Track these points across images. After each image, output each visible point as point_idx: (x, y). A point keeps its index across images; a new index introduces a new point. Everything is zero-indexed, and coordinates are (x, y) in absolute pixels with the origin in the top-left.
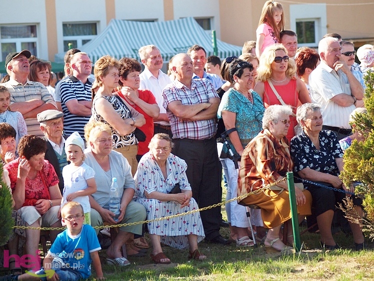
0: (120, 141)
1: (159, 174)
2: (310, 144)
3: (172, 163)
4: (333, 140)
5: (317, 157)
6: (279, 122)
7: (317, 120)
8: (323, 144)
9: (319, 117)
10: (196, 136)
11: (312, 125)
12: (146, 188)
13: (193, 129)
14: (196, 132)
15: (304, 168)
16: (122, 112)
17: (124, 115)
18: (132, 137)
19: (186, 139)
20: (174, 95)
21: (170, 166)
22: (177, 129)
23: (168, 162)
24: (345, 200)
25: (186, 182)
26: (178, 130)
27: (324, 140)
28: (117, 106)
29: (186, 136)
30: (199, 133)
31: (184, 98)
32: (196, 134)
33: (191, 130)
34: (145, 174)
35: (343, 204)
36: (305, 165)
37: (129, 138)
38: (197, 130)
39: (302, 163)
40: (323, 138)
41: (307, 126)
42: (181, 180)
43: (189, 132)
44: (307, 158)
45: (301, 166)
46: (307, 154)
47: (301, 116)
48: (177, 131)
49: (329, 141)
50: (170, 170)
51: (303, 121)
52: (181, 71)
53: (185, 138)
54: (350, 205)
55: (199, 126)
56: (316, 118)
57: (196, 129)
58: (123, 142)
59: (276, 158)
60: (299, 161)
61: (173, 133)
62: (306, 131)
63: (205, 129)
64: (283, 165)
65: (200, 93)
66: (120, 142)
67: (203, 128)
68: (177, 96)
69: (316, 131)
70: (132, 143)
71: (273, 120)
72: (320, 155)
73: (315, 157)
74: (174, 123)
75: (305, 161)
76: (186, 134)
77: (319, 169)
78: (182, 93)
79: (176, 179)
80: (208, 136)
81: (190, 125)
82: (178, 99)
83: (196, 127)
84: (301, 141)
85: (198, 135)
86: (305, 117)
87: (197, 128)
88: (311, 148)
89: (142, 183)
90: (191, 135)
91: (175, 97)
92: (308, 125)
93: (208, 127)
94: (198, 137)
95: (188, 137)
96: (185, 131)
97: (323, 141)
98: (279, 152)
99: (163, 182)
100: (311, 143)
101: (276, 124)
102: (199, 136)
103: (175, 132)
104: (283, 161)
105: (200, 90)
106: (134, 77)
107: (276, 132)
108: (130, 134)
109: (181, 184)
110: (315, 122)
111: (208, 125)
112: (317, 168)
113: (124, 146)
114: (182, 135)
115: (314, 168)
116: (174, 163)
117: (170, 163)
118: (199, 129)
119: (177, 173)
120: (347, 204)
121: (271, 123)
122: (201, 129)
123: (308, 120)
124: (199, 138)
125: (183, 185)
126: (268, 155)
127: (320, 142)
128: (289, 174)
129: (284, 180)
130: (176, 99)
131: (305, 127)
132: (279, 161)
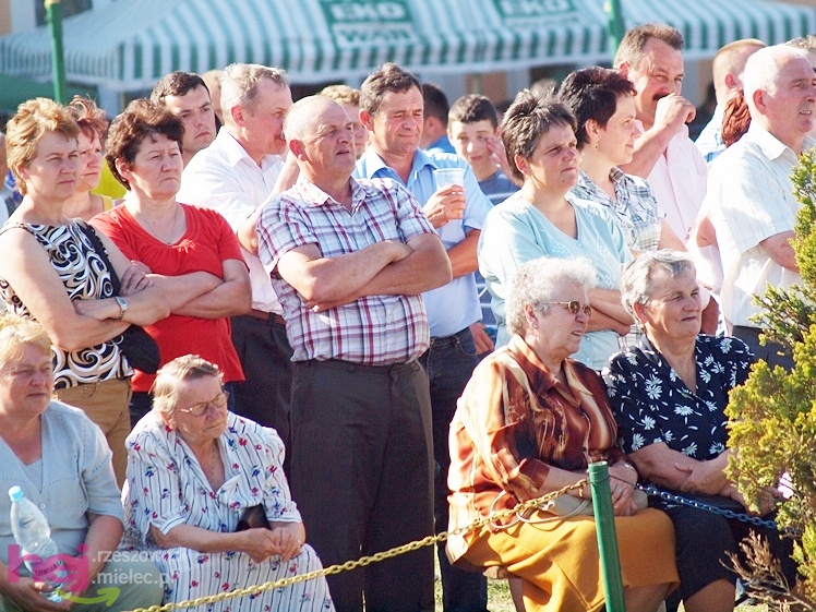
0: (66, 367)
1: (194, 476)
2: (664, 374)
3: (237, 442)
4: (739, 366)
5: (684, 411)
6: (554, 309)
7: (684, 303)
8: (707, 378)
9: (688, 293)
10: (367, 352)
11: (668, 317)
12: (155, 516)
13: (358, 332)
14: (366, 340)
15: (645, 444)
16: (80, 274)
17: (83, 285)
18: (104, 355)
19: (336, 363)
20: (293, 229)
21: (231, 456)
22: (306, 331)
23: (224, 441)
24: (747, 543)
25: (285, 497)
26: (310, 334)
27: (712, 366)
28: (68, 256)
29: (336, 353)
30: (376, 344)
31: (327, 234)
32: (367, 345)
33: (351, 332)
34: (150, 474)
35: (742, 558)
36: (649, 437)
37: (92, 361)
38: (371, 335)
39: (641, 430)
40: (709, 360)
41: (656, 321)
42: (269, 493)
43: (344, 342)
44: (653, 415)
45: (638, 439)
46: (655, 402)
47: (634, 291)
48: (306, 339)
49: (728, 368)
50: (236, 466)
51: (640, 307)
52: (319, 155)
53: (332, 359)
54: (762, 557)
55: (374, 322)
56: (680, 296)
57: (366, 331)
58: (76, 373)
59: (538, 421)
60: (632, 423)
61: (292, 343)
62: (651, 337)
63: (395, 331)
64: (565, 437)
65: (378, 220)
66: (66, 372)
67: (388, 328)
68: (303, 230)
69: (682, 337)
70: (104, 375)
71: (537, 304)
72: (693, 407)
73: (678, 410)
74: (298, 313)
75: (649, 423)
76: (336, 347)
77: (693, 448)
78: (318, 220)
79: (255, 490)
80: (404, 354)
81: (348, 319)
82: (307, 240)
83: (365, 323)
84: (635, 363)
85: (372, 348)
86: (646, 293)
87: (371, 326)
88: (667, 384)
89: (141, 501)
90: (351, 348)
91: (296, 237)
92: (658, 318)
93: (402, 325)
94: (372, 356)
95: (340, 355)
96: (331, 338)
97: (708, 369)
98: (549, 400)
99: (209, 498)
100: (669, 371)
101: (544, 314)
102: (376, 352)
103: (300, 341)
104: (563, 427)
105: (380, 209)
106: (156, 161)
107: (547, 340)
108: (99, 347)
109: (269, 504)
110: (677, 308)
111: (405, 319)
112: (686, 444)
113: (75, 384)
114: (321, 351)
115: (676, 445)
116: (243, 442)
117: (231, 443)
118: (375, 330)
119: (256, 473)
120: (754, 557)
121: (531, 314)
122: (382, 330)
123: (654, 303)
124: (376, 359)
125: (277, 506)
126: (507, 412)
127: (698, 369)
128: (596, 469)
129: (581, 486)
130: (299, 242)
131: (648, 325)
132: (550, 428)
